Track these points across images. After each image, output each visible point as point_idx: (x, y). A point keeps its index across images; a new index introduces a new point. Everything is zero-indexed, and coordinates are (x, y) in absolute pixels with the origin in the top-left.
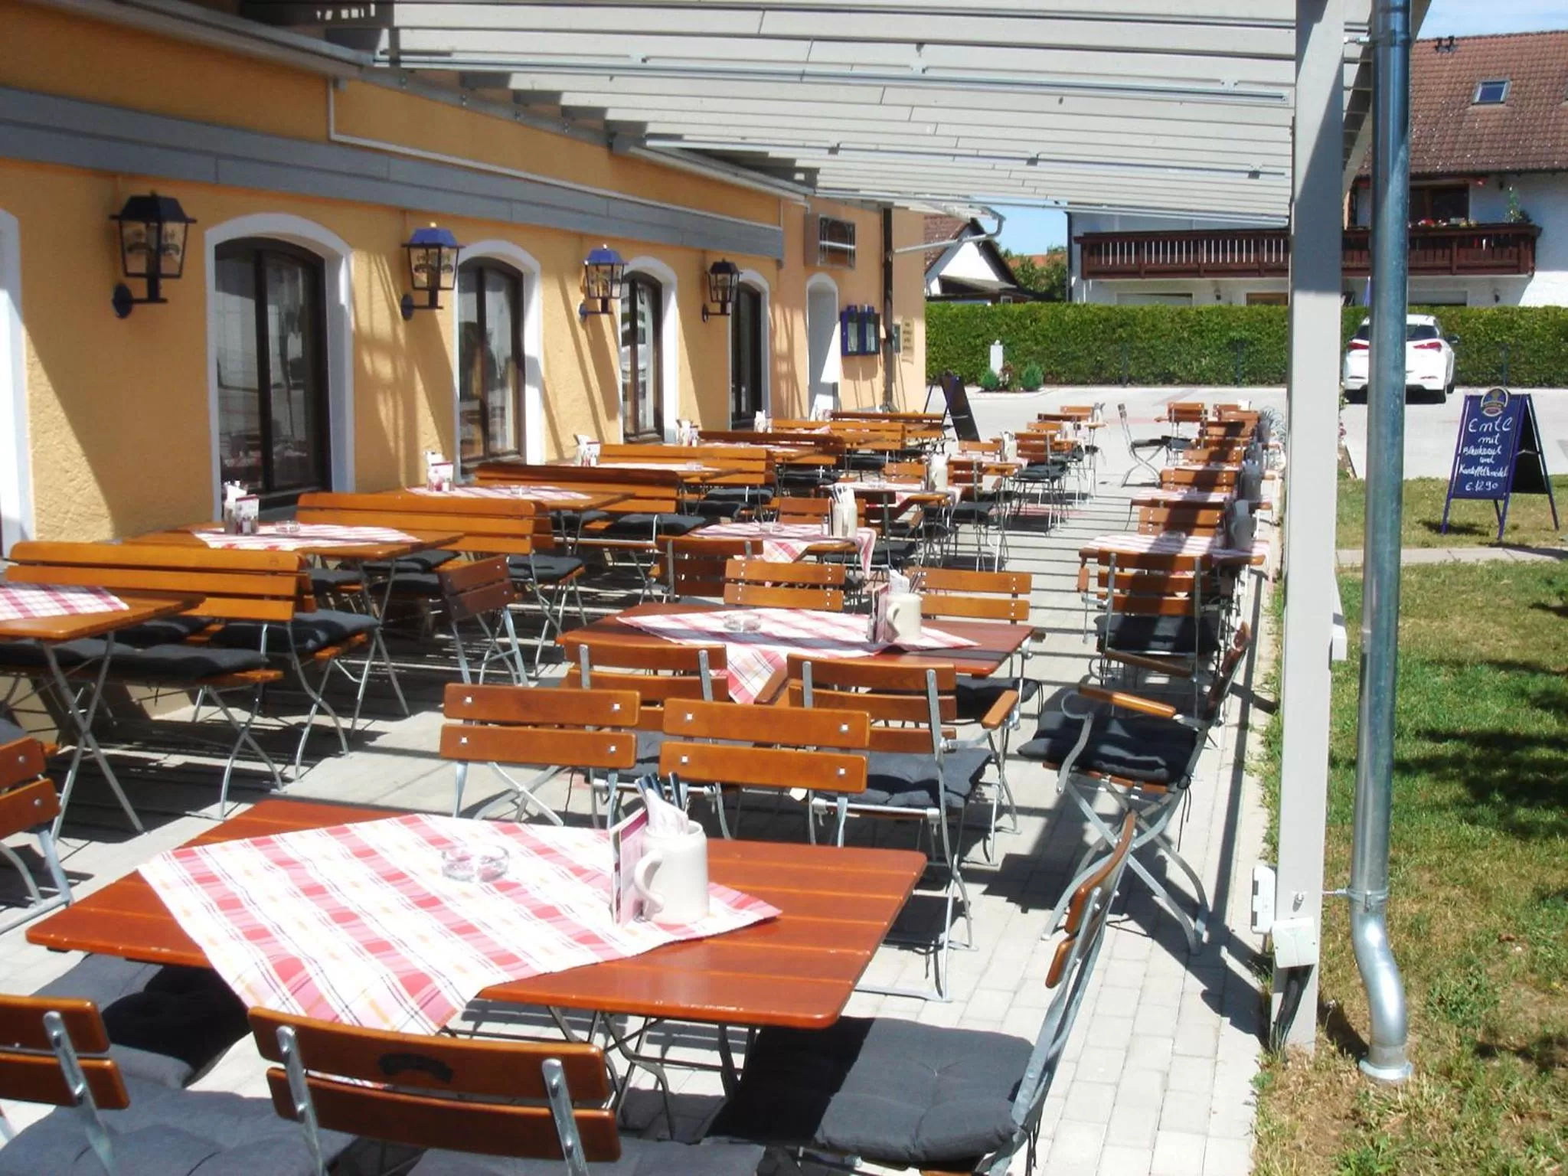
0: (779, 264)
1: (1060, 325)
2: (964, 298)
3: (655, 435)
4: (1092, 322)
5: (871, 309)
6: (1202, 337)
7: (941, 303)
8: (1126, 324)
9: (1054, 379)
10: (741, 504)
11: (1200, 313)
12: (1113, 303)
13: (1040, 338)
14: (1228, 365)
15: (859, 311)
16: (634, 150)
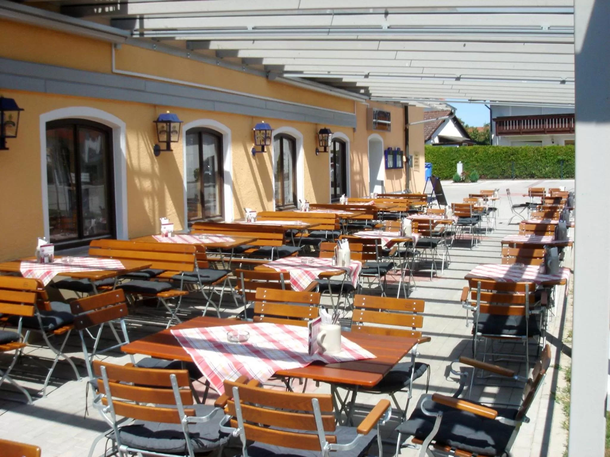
0: (354, 130)
1: (487, 154)
2: (448, 144)
3: (293, 206)
4: (500, 153)
5: (399, 149)
6: (546, 159)
7: (438, 146)
8: (514, 154)
9: (483, 177)
10: (322, 239)
11: (545, 149)
12: (509, 145)
13: (479, 160)
14: (557, 170)
15: (393, 149)
16: (278, 79)
